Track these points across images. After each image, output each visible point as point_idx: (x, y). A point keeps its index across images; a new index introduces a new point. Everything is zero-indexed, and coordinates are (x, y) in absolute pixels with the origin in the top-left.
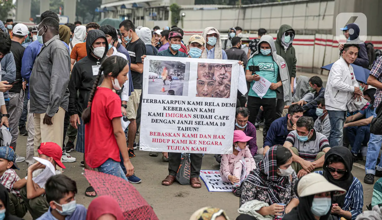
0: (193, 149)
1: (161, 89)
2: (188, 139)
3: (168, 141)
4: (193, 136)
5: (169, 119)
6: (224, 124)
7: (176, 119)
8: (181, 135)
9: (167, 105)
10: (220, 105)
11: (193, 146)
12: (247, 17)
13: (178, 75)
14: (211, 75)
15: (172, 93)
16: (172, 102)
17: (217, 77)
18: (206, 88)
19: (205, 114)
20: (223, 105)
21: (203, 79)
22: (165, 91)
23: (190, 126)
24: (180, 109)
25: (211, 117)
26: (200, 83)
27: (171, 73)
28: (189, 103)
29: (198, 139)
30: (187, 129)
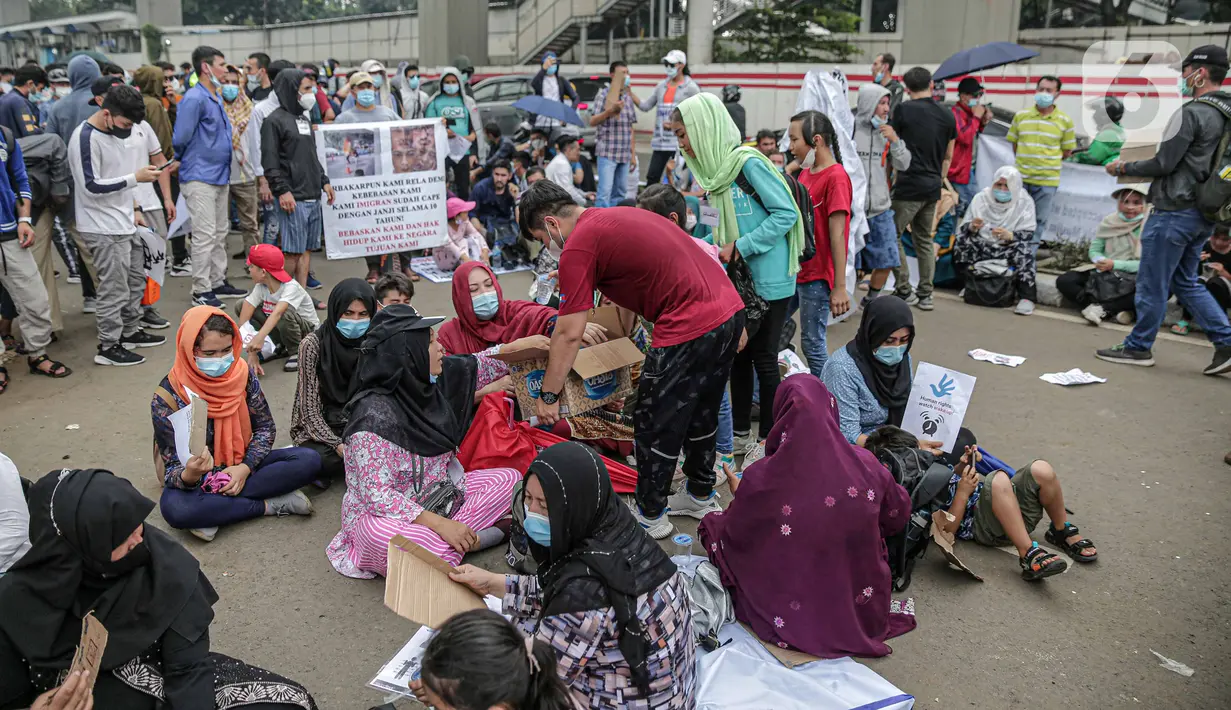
0: (400, 246)
1: (345, 171)
2: (392, 233)
3: (366, 240)
4: (398, 228)
5: (362, 209)
6: (435, 206)
7: (372, 209)
8: (382, 230)
9: (356, 192)
10: (427, 180)
11: (400, 241)
12: (273, 44)
13: (366, 147)
14: (408, 142)
15: (360, 173)
16: (362, 186)
17: (417, 144)
18: (405, 161)
19: (408, 196)
20: (431, 180)
21: (400, 149)
22: (350, 172)
23: (392, 215)
24: (375, 194)
25: (417, 199)
26: (397, 155)
27: (355, 145)
28: (385, 184)
29: (404, 232)
30: (388, 220)
